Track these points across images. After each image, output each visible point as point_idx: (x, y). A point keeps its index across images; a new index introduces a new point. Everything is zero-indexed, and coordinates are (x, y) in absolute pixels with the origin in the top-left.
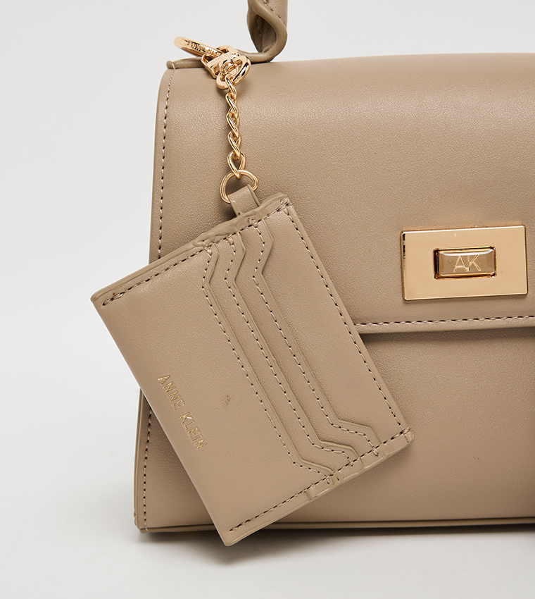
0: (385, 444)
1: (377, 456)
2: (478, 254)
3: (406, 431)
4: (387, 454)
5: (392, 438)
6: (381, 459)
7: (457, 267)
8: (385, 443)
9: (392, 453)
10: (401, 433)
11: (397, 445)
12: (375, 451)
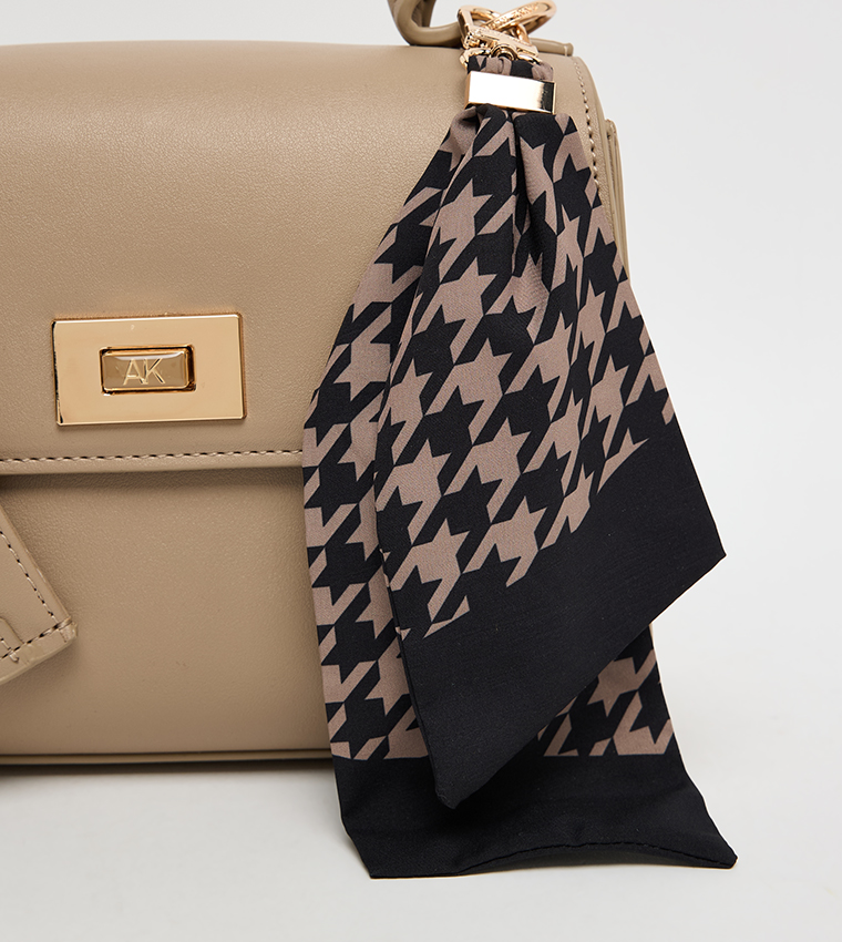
0: (30, 645)
1: (16, 662)
2: (161, 357)
3: (63, 624)
4: (32, 659)
5: (42, 635)
6: (22, 667)
7: (128, 376)
8: (30, 642)
9: (41, 657)
10: (56, 627)
11: (50, 646)
12: (13, 655)
